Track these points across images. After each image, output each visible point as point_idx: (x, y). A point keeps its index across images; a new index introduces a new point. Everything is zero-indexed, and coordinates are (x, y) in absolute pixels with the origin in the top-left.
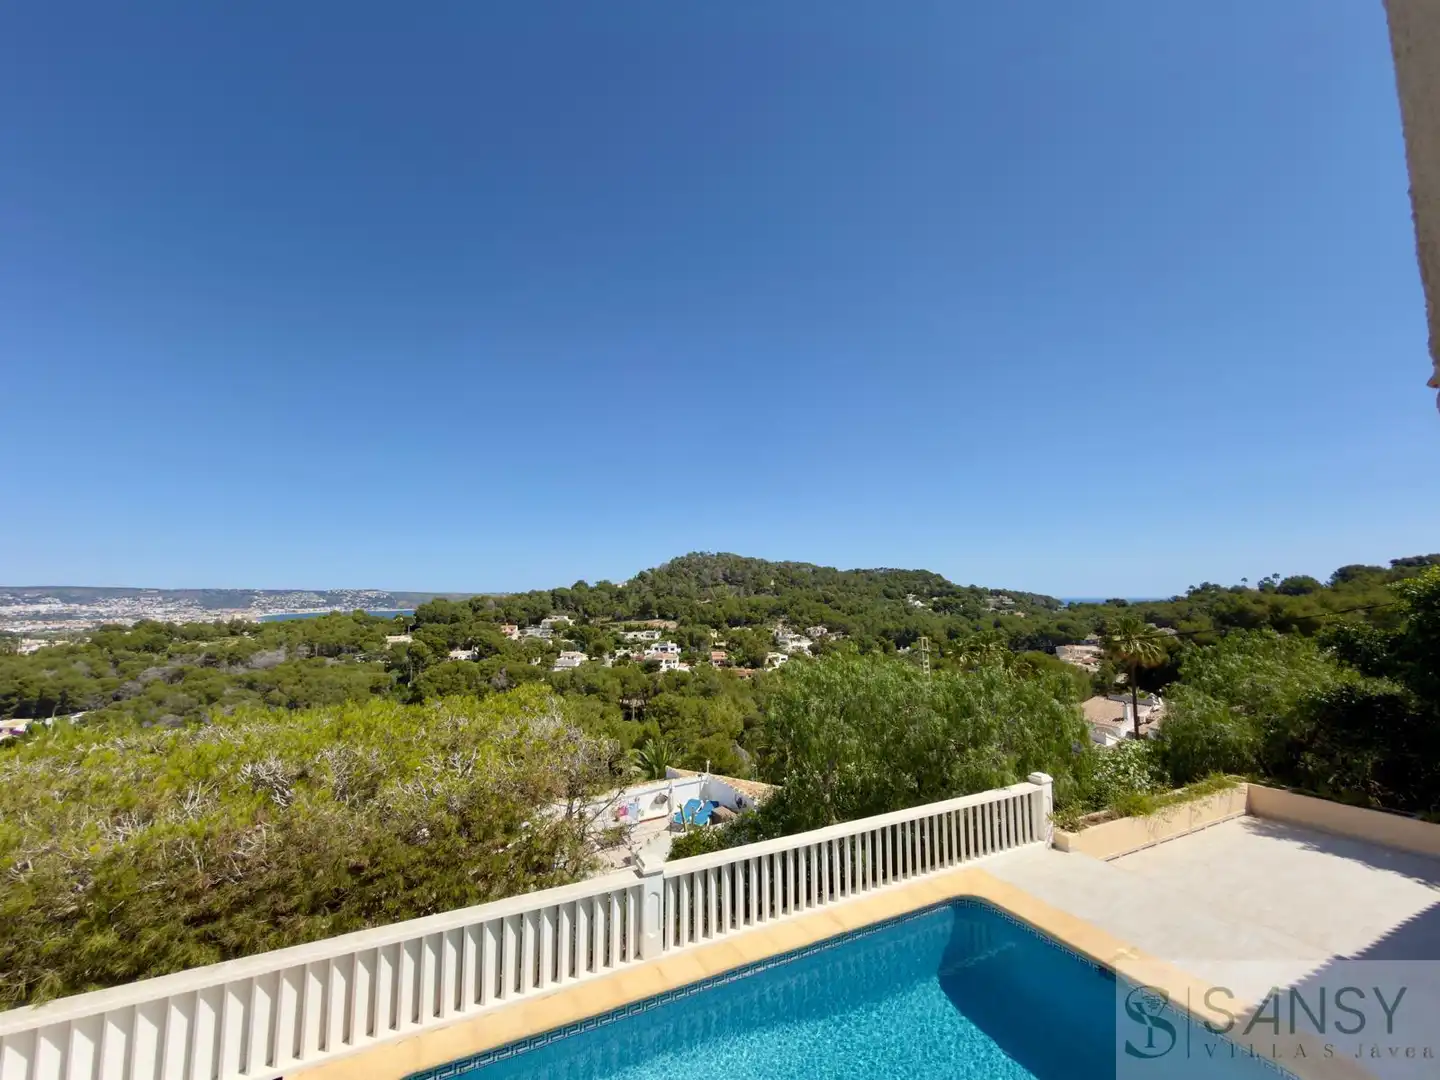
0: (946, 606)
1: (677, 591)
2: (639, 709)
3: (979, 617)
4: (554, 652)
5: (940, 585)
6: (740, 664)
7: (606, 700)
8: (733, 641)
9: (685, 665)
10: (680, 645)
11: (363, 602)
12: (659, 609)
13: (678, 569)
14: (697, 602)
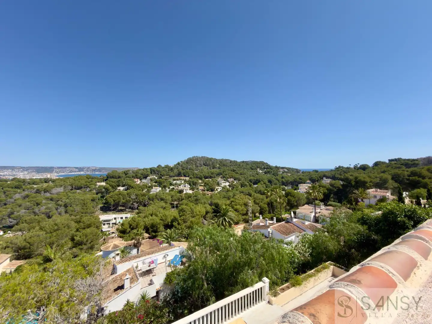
0: (268, 172)
1: (189, 168)
2: (177, 205)
3: (277, 175)
4: (151, 187)
5: (267, 166)
6: (207, 191)
7: (166, 203)
8: (205, 183)
9: (191, 191)
10: (190, 185)
11: (91, 170)
12: (183, 174)
13: (189, 161)
14: (195, 172)
